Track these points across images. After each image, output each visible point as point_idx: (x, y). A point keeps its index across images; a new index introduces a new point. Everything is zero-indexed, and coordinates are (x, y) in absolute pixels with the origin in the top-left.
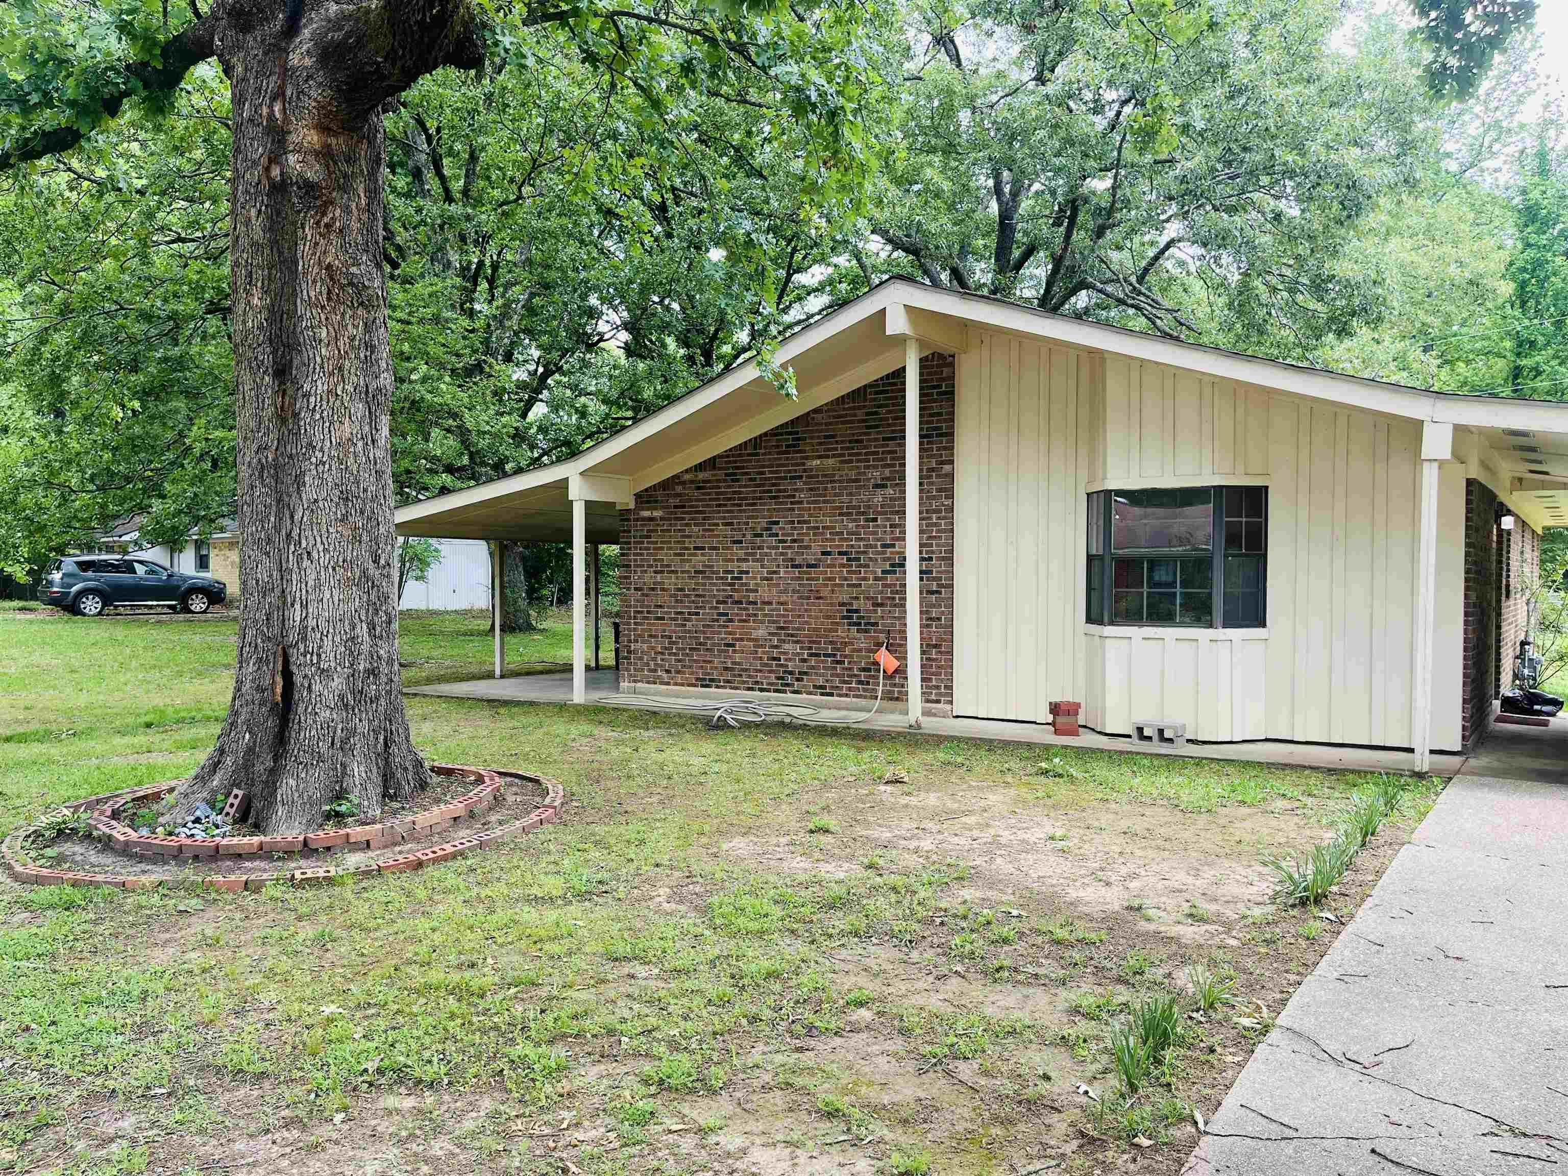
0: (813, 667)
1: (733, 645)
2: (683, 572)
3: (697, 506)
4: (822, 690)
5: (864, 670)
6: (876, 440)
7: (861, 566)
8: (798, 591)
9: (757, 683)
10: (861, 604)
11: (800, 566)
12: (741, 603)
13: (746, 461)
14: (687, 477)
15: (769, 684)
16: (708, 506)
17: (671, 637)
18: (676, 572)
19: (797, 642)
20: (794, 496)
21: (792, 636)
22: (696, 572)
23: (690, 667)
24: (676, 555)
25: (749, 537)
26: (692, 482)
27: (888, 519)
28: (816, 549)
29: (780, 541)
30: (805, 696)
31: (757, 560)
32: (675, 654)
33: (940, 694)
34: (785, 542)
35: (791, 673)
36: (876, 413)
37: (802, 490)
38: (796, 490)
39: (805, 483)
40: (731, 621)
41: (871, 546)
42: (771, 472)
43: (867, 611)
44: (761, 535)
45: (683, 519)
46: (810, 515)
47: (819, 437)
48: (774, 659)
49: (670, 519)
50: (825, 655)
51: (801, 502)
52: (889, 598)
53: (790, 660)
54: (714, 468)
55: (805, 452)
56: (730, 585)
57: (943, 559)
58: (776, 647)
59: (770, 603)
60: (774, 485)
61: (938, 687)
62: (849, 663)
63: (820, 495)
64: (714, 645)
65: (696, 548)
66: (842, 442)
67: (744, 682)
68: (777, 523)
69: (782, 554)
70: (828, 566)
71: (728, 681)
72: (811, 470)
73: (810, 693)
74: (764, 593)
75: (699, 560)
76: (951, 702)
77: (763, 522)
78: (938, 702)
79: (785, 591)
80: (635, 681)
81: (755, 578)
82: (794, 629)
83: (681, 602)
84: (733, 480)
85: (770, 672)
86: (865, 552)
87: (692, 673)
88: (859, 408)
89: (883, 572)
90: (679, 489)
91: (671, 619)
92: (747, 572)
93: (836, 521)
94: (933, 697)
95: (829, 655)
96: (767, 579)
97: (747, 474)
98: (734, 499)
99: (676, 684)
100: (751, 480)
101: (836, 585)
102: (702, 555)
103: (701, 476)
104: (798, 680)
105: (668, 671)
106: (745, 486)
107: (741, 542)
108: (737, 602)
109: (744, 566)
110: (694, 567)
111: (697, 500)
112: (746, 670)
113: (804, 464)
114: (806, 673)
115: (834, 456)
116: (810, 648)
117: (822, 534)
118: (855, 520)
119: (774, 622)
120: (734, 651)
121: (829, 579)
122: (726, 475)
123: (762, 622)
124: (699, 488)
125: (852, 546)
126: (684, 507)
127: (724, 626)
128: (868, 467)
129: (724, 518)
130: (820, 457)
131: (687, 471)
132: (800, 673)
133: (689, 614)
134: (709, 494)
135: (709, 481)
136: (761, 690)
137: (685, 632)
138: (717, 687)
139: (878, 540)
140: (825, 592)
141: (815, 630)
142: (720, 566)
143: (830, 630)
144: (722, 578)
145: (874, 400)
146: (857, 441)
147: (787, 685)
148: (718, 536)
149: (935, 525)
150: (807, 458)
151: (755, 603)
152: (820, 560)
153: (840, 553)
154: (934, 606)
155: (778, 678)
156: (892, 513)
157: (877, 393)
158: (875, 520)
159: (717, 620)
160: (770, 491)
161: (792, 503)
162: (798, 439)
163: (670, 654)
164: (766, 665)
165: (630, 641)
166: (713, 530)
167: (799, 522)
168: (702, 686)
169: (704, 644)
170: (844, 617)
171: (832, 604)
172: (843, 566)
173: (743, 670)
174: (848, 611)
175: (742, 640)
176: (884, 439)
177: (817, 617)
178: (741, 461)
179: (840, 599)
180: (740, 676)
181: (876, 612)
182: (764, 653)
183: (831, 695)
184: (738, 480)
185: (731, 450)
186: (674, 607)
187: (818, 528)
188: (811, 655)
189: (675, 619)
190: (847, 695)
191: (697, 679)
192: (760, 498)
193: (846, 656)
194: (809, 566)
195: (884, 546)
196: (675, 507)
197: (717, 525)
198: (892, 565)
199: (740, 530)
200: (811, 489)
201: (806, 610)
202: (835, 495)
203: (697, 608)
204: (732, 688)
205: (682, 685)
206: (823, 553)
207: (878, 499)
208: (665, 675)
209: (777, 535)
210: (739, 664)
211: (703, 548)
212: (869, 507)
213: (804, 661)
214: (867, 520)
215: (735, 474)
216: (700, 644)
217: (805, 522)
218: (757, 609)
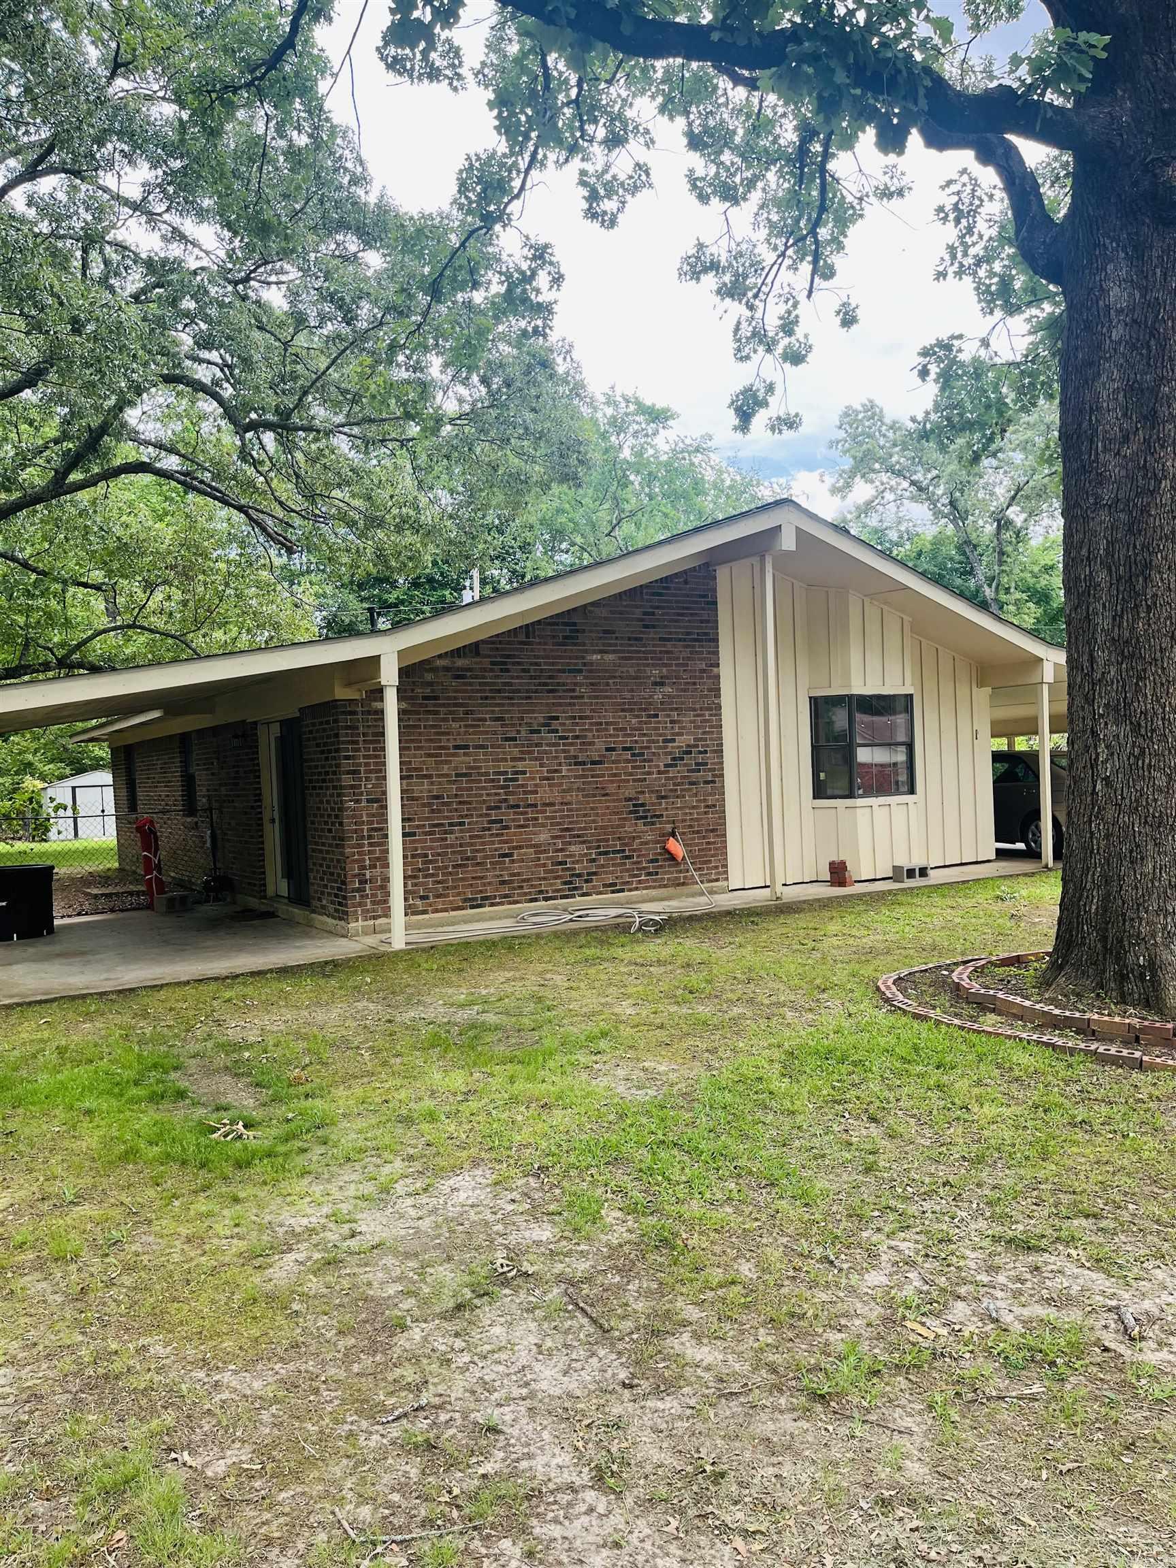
0: (603, 866)
1: (511, 855)
2: (439, 776)
3: (455, 698)
4: (613, 888)
5: (652, 861)
6: (653, 639)
7: (645, 761)
8: (584, 790)
9: (541, 892)
10: (647, 798)
11: (584, 763)
12: (518, 806)
13: (517, 649)
14: (439, 663)
15: (554, 891)
16: (470, 698)
17: (426, 855)
18: (430, 776)
19: (584, 842)
20: (574, 691)
21: (579, 836)
22: (457, 775)
23: (455, 888)
24: (429, 755)
25: (523, 734)
26: (447, 669)
27: (668, 716)
28: (600, 745)
29: (561, 738)
30: (594, 897)
31: (536, 759)
32: (432, 875)
33: (718, 873)
34: (567, 738)
35: (579, 875)
36: (653, 614)
37: (581, 685)
38: (576, 684)
39: (586, 678)
40: (507, 827)
41: (653, 742)
42: (546, 664)
43: (653, 804)
44: (539, 732)
45: (437, 713)
46: (593, 711)
47: (598, 632)
48: (560, 863)
49: (418, 713)
50: (614, 852)
51: (582, 697)
52: (671, 790)
53: (577, 862)
54: (478, 654)
55: (584, 645)
56: (503, 787)
57: (715, 751)
58: (562, 850)
59: (552, 804)
60: (550, 677)
61: (717, 867)
62: (638, 856)
63: (602, 691)
64: (486, 857)
65: (456, 747)
66: (622, 638)
67: (526, 894)
68: (557, 718)
69: (564, 751)
70: (613, 762)
71: (506, 896)
72: (592, 664)
73: (601, 893)
74: (545, 793)
75: (462, 761)
76: (727, 879)
77: (540, 717)
78: (717, 880)
79: (569, 790)
80: (375, 918)
81: (533, 779)
82: (580, 829)
83: (439, 811)
84: (501, 670)
85: (556, 878)
86: (649, 748)
87: (459, 894)
88: (637, 607)
89: (666, 766)
90: (429, 677)
91: (426, 834)
92: (524, 773)
93: (620, 717)
94: (713, 877)
95: (618, 852)
96: (548, 779)
97: (519, 663)
98: (505, 691)
99: (436, 911)
100: (524, 671)
101: (621, 781)
102: (465, 754)
103: (460, 663)
104: (587, 881)
105: (422, 898)
106: (518, 677)
107: (515, 739)
108: (513, 807)
109: (520, 766)
110: (456, 768)
111: (456, 691)
112: (528, 880)
113: (583, 658)
114: (595, 874)
115: (614, 652)
116: (599, 847)
117: (607, 730)
118: (637, 717)
119: (559, 824)
120: (513, 861)
121: (615, 775)
122: (493, 663)
123: (543, 825)
124: (458, 677)
125: (636, 742)
126: (436, 698)
127: (497, 835)
128: (648, 665)
129: (493, 712)
130: (601, 652)
131: (440, 656)
132: (589, 874)
133: (451, 825)
134: (471, 684)
135: (470, 670)
136: (546, 899)
137: (447, 846)
138: (492, 905)
139: (660, 735)
140: (612, 788)
141: (602, 827)
142: (488, 767)
143: (618, 826)
144: (493, 781)
145: (650, 601)
146: (636, 639)
147: (575, 889)
148: (487, 733)
149: (708, 721)
150: (586, 651)
151: (535, 806)
152: (604, 756)
153: (625, 749)
154: (711, 794)
155: (565, 883)
156: (671, 710)
157: (653, 594)
158: (656, 716)
159: (489, 829)
160: (545, 684)
161: (572, 698)
162: (577, 631)
163: (426, 876)
164: (552, 871)
165: (364, 868)
166: (478, 726)
167: (581, 718)
168: (472, 907)
169: (474, 858)
170: (631, 812)
171: (619, 800)
172: (628, 761)
173: (523, 881)
174: (635, 805)
175: (521, 847)
176: (661, 639)
177: (604, 814)
178: (511, 650)
179: (627, 794)
180: (521, 887)
181: (660, 804)
182: (548, 858)
183: (622, 891)
184: (508, 671)
185: (497, 635)
186: (428, 819)
187: (601, 724)
188: (600, 854)
189: (430, 833)
190: (637, 889)
191: (465, 900)
192: (536, 692)
193: (634, 851)
194: (593, 763)
195: (665, 741)
196: (425, 698)
197: (485, 720)
198: (674, 759)
199: (513, 725)
200: (592, 684)
201: (592, 809)
202: (618, 690)
203: (462, 817)
204: (510, 903)
205: (446, 910)
206: (608, 749)
207: (658, 697)
208: (419, 902)
209: (557, 731)
210: (519, 874)
211: (467, 747)
212: (650, 704)
213: (594, 860)
214: (649, 716)
215: (505, 663)
216: (468, 859)
217: (587, 717)
218: (537, 812)
